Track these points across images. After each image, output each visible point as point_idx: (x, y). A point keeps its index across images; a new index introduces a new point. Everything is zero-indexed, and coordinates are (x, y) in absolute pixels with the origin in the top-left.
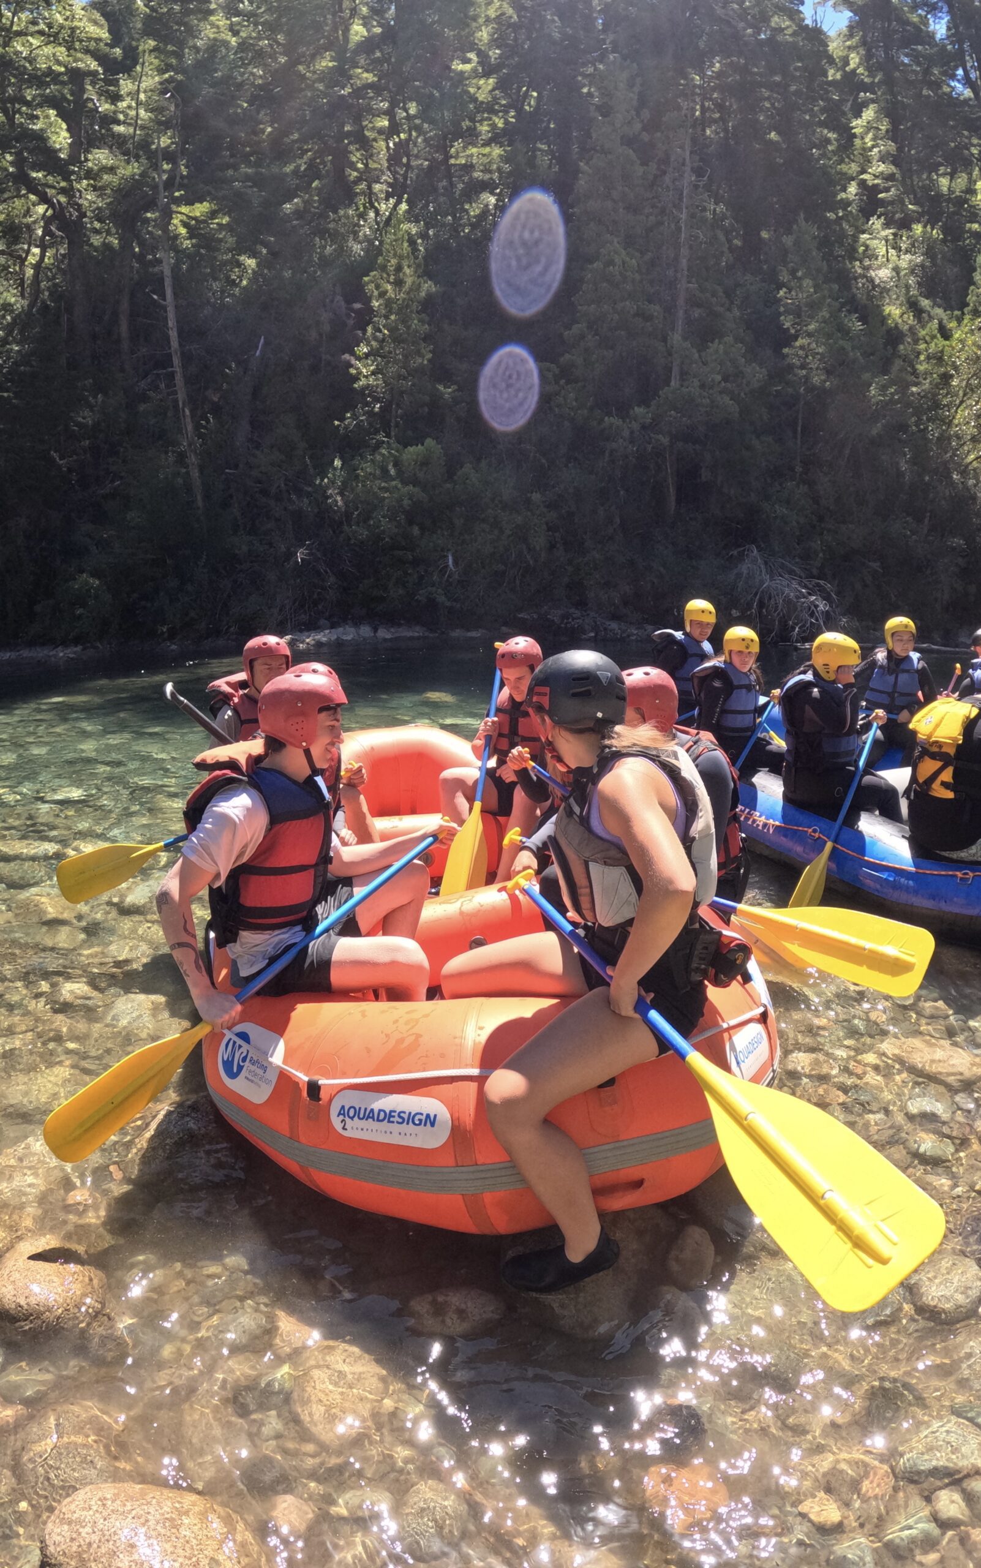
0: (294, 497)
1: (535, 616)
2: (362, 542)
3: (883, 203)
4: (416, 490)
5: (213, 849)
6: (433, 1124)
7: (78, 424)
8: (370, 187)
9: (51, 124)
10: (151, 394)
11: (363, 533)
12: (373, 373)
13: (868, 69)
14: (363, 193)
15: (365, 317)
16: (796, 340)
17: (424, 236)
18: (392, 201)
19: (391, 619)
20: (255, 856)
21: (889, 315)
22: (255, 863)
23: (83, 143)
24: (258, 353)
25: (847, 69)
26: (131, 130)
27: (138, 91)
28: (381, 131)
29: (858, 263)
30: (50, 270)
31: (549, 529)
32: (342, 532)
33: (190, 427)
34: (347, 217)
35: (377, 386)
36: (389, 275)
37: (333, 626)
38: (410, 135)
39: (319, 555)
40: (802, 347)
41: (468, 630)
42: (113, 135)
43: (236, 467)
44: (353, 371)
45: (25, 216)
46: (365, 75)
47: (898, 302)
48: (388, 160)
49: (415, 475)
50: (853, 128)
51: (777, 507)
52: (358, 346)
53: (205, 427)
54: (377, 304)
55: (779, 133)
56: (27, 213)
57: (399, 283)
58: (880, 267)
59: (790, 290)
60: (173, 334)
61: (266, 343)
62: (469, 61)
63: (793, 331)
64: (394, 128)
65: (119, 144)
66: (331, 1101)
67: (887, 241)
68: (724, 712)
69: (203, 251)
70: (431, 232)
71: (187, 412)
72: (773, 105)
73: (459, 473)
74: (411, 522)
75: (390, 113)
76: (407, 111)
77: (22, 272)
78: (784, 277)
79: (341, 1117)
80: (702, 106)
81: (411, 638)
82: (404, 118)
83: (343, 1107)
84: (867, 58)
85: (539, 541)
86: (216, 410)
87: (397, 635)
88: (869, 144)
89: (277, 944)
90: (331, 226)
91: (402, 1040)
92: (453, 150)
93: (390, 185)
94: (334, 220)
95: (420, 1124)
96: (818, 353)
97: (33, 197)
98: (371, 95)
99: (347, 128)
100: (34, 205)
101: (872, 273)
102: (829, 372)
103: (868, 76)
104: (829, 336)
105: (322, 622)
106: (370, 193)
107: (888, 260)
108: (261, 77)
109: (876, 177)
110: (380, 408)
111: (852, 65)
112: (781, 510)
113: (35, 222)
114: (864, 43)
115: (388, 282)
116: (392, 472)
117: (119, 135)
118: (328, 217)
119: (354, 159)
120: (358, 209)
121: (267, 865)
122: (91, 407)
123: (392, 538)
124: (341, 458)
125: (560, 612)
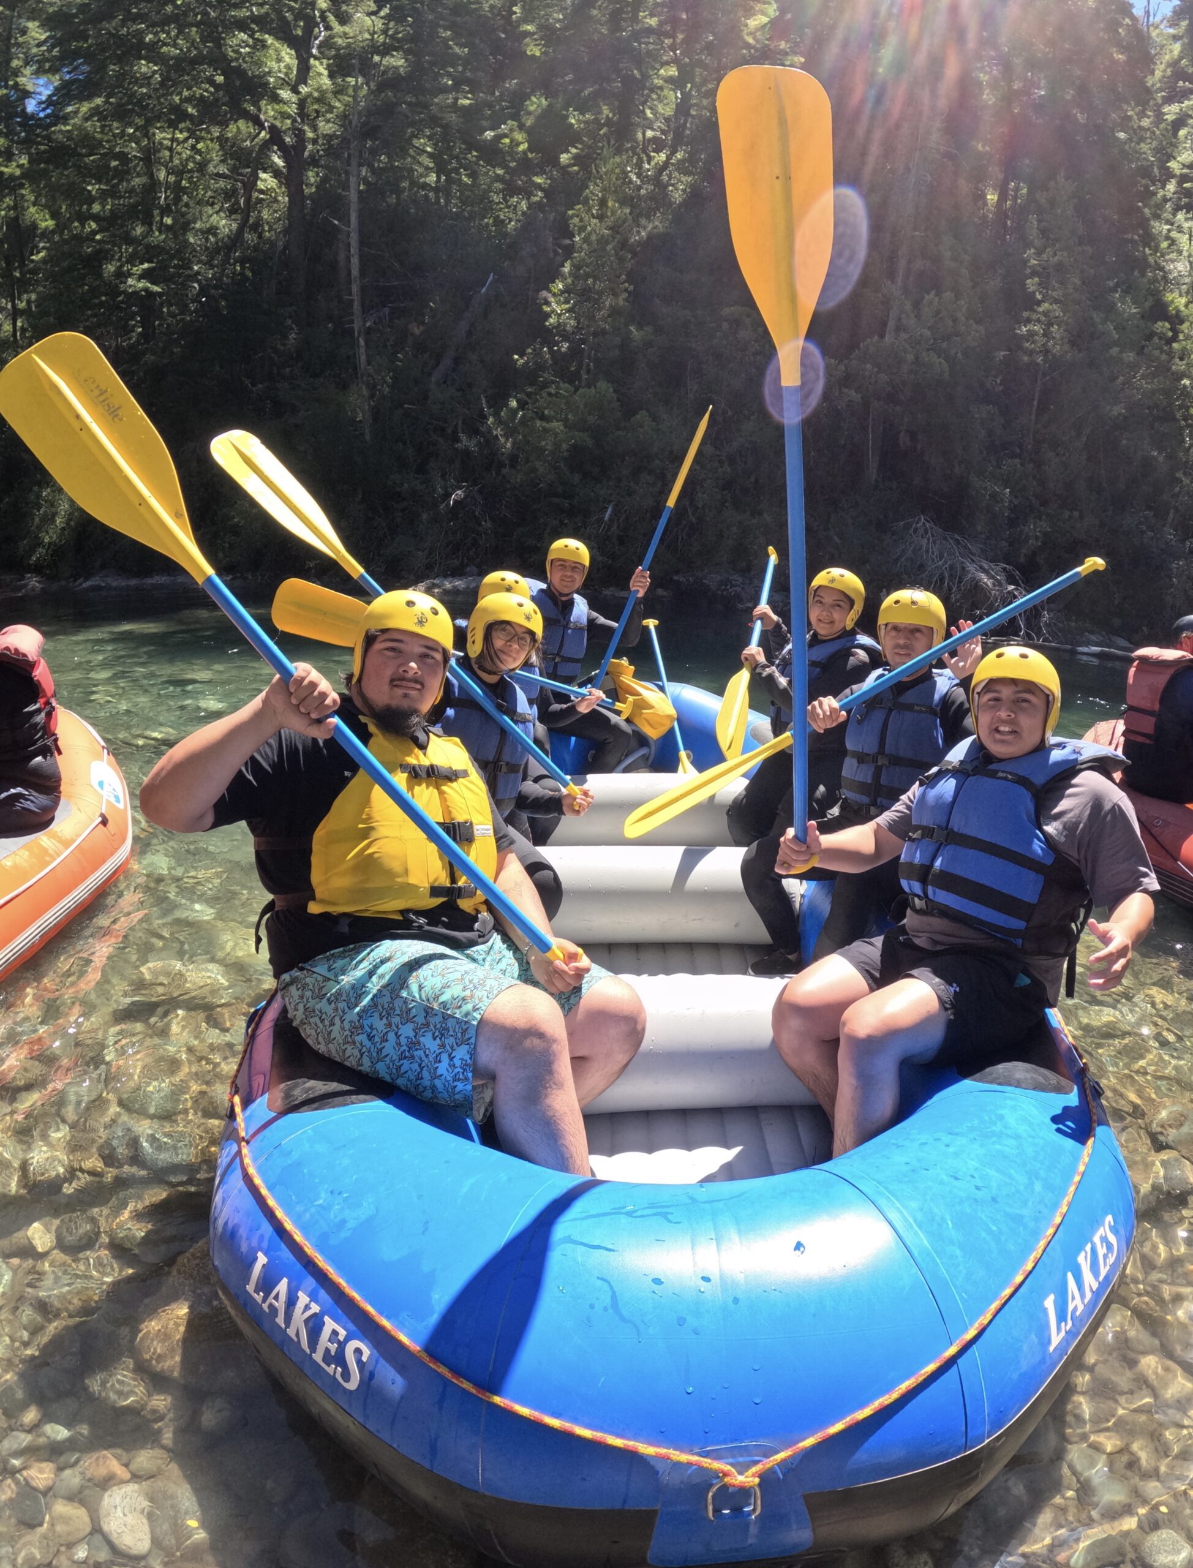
1: (691, 580)
4: (584, 436)
11: (518, 477)
12: (567, 312)
16: (1039, 305)
21: (1172, 302)
24: (483, 290)
31: (717, 485)
32: (503, 475)
33: (363, 358)
35: (569, 325)
40: (1044, 314)
44: (545, 308)
49: (584, 419)
52: (554, 282)
54: (579, 239)
57: (602, 218)
59: (1040, 251)
60: (354, 262)
63: (1038, 296)
71: (362, 342)
73: (633, 419)
74: (572, 469)
78: (1035, 236)
96: (1061, 322)
109: (1184, 166)
110: (567, 348)
123: (548, 485)
124: (518, 398)
125: (719, 578)
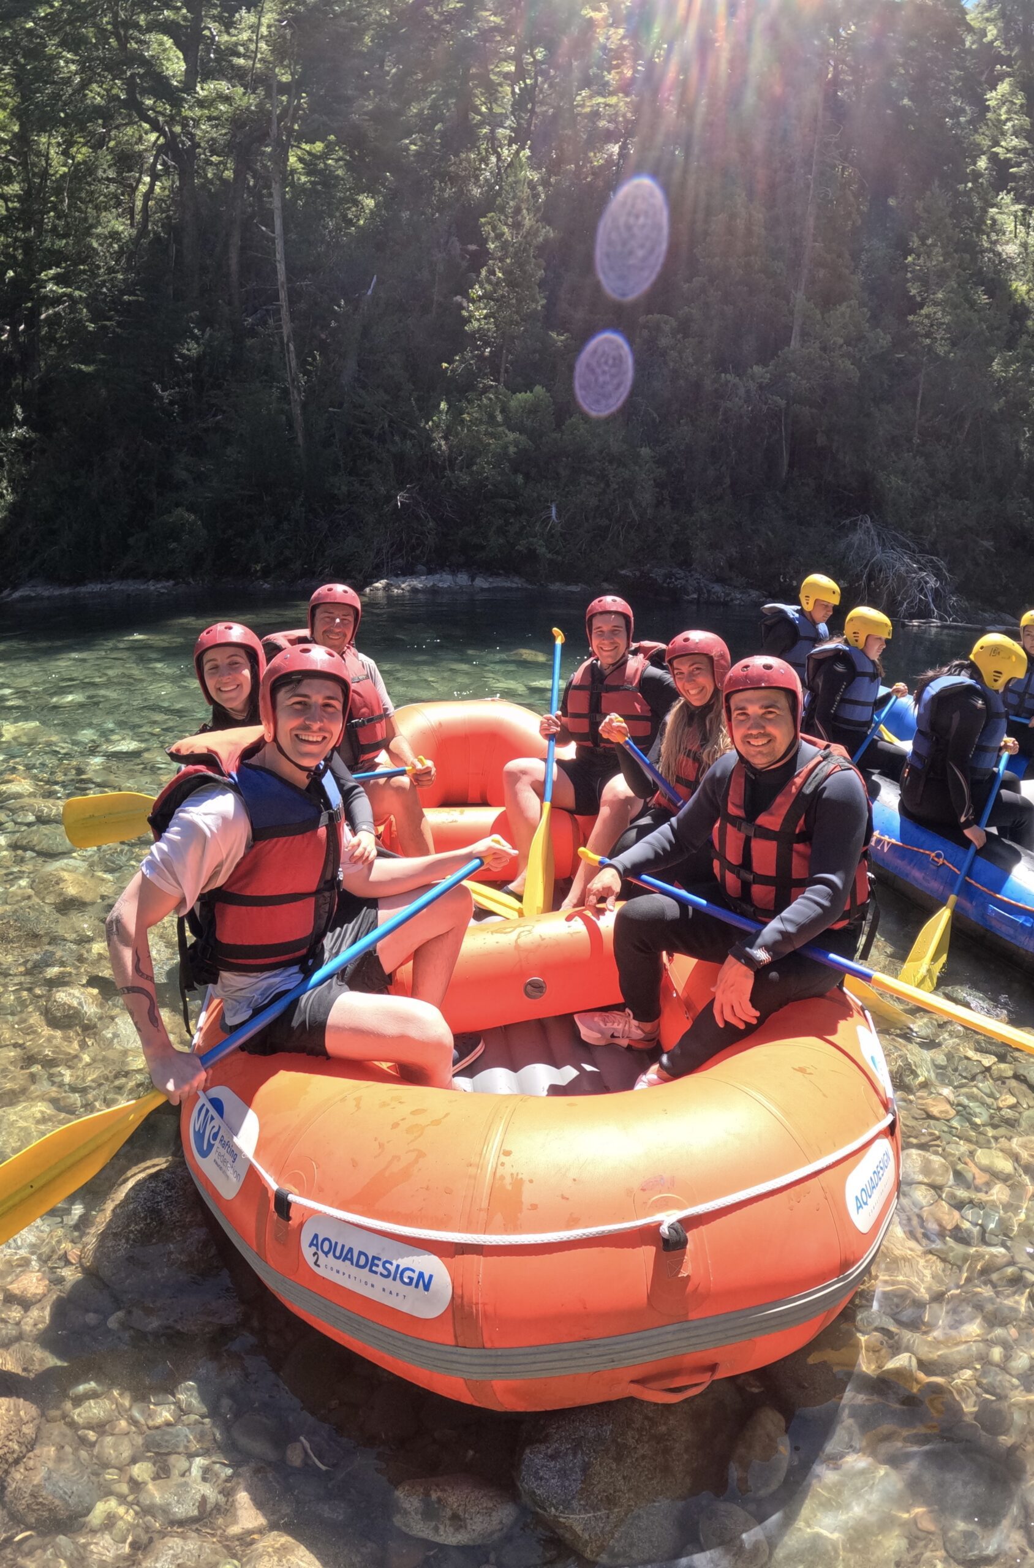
0: (397, 438)
1: (638, 574)
2: (464, 489)
3: (1014, 177)
4: (523, 438)
5: (177, 868)
6: (427, 1287)
7: (182, 356)
8: (492, 131)
9: (165, 50)
10: (260, 329)
11: (465, 479)
12: (485, 318)
13: (1006, 42)
14: (485, 136)
15: (480, 258)
16: (921, 308)
17: (545, 182)
18: (514, 147)
19: (489, 568)
20: (233, 878)
21: (1016, 290)
22: (234, 889)
23: (197, 71)
24: (370, 292)
25: (985, 40)
26: (250, 62)
27: (259, 24)
28: (506, 76)
29: (985, 237)
30: (164, 201)
31: (657, 485)
32: (444, 477)
33: (294, 363)
34: (468, 160)
35: (489, 330)
36: (507, 217)
37: (430, 572)
38: (536, 80)
39: (420, 499)
40: (927, 316)
41: (568, 584)
42: (232, 66)
43: (340, 405)
44: (465, 313)
45: (137, 143)
46: (492, 18)
47: (1025, 279)
48: (512, 106)
49: (522, 422)
50: (987, 100)
51: (892, 477)
52: (472, 288)
53: (311, 364)
54: (493, 246)
55: (910, 99)
56: (140, 140)
57: (517, 226)
58: (1007, 243)
59: (918, 256)
60: (281, 268)
61: (380, 282)
62: (599, 9)
63: (919, 299)
64: (521, 73)
65: (238, 76)
66: (301, 1225)
67: (1016, 217)
68: (843, 701)
69: (319, 187)
70: (552, 180)
71: (292, 348)
72: (907, 72)
73: (568, 422)
74: (516, 471)
75: (517, 58)
76: (534, 57)
77: (133, 201)
78: (915, 242)
79: (314, 1249)
80: (835, 68)
81: (510, 589)
82: (531, 63)
83: (316, 1236)
84: (1004, 33)
85: (647, 497)
86: (323, 347)
87: (495, 585)
88: (1003, 117)
89: (266, 989)
90: (452, 169)
91: (396, 1158)
92: (579, 98)
93: (512, 129)
94: (455, 163)
95: (410, 1284)
96: (943, 324)
97: (146, 126)
98: (499, 38)
99: (473, 70)
100: (146, 133)
101: (999, 248)
102: (954, 344)
103: (1005, 49)
104: (955, 307)
105: (420, 568)
106: (492, 138)
107: (1016, 237)
108: (387, 17)
109: (1008, 151)
110: (491, 352)
111: (990, 37)
112: (896, 481)
113: (146, 150)
114: (1003, 15)
115: (506, 224)
116: (499, 418)
117: (240, 68)
118: (450, 160)
119: (478, 102)
120: (479, 153)
121: (248, 892)
122: (196, 339)
123: (494, 485)
124: (448, 402)
125: (663, 571)
